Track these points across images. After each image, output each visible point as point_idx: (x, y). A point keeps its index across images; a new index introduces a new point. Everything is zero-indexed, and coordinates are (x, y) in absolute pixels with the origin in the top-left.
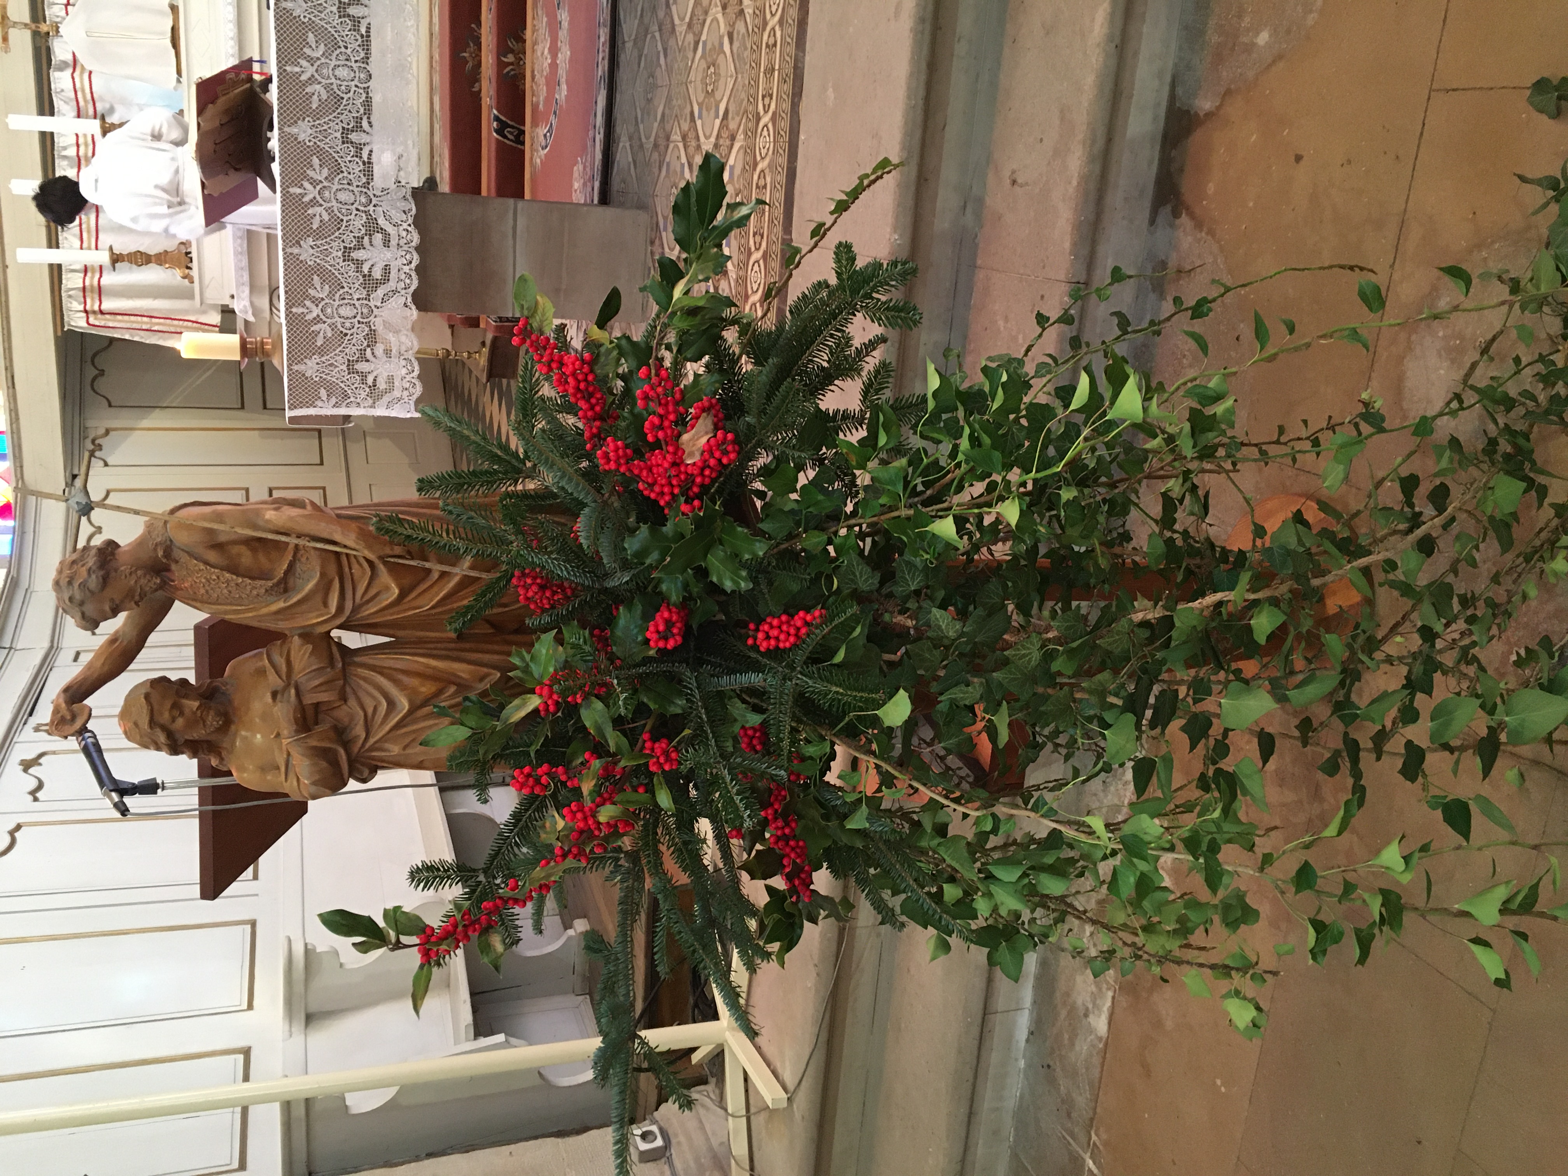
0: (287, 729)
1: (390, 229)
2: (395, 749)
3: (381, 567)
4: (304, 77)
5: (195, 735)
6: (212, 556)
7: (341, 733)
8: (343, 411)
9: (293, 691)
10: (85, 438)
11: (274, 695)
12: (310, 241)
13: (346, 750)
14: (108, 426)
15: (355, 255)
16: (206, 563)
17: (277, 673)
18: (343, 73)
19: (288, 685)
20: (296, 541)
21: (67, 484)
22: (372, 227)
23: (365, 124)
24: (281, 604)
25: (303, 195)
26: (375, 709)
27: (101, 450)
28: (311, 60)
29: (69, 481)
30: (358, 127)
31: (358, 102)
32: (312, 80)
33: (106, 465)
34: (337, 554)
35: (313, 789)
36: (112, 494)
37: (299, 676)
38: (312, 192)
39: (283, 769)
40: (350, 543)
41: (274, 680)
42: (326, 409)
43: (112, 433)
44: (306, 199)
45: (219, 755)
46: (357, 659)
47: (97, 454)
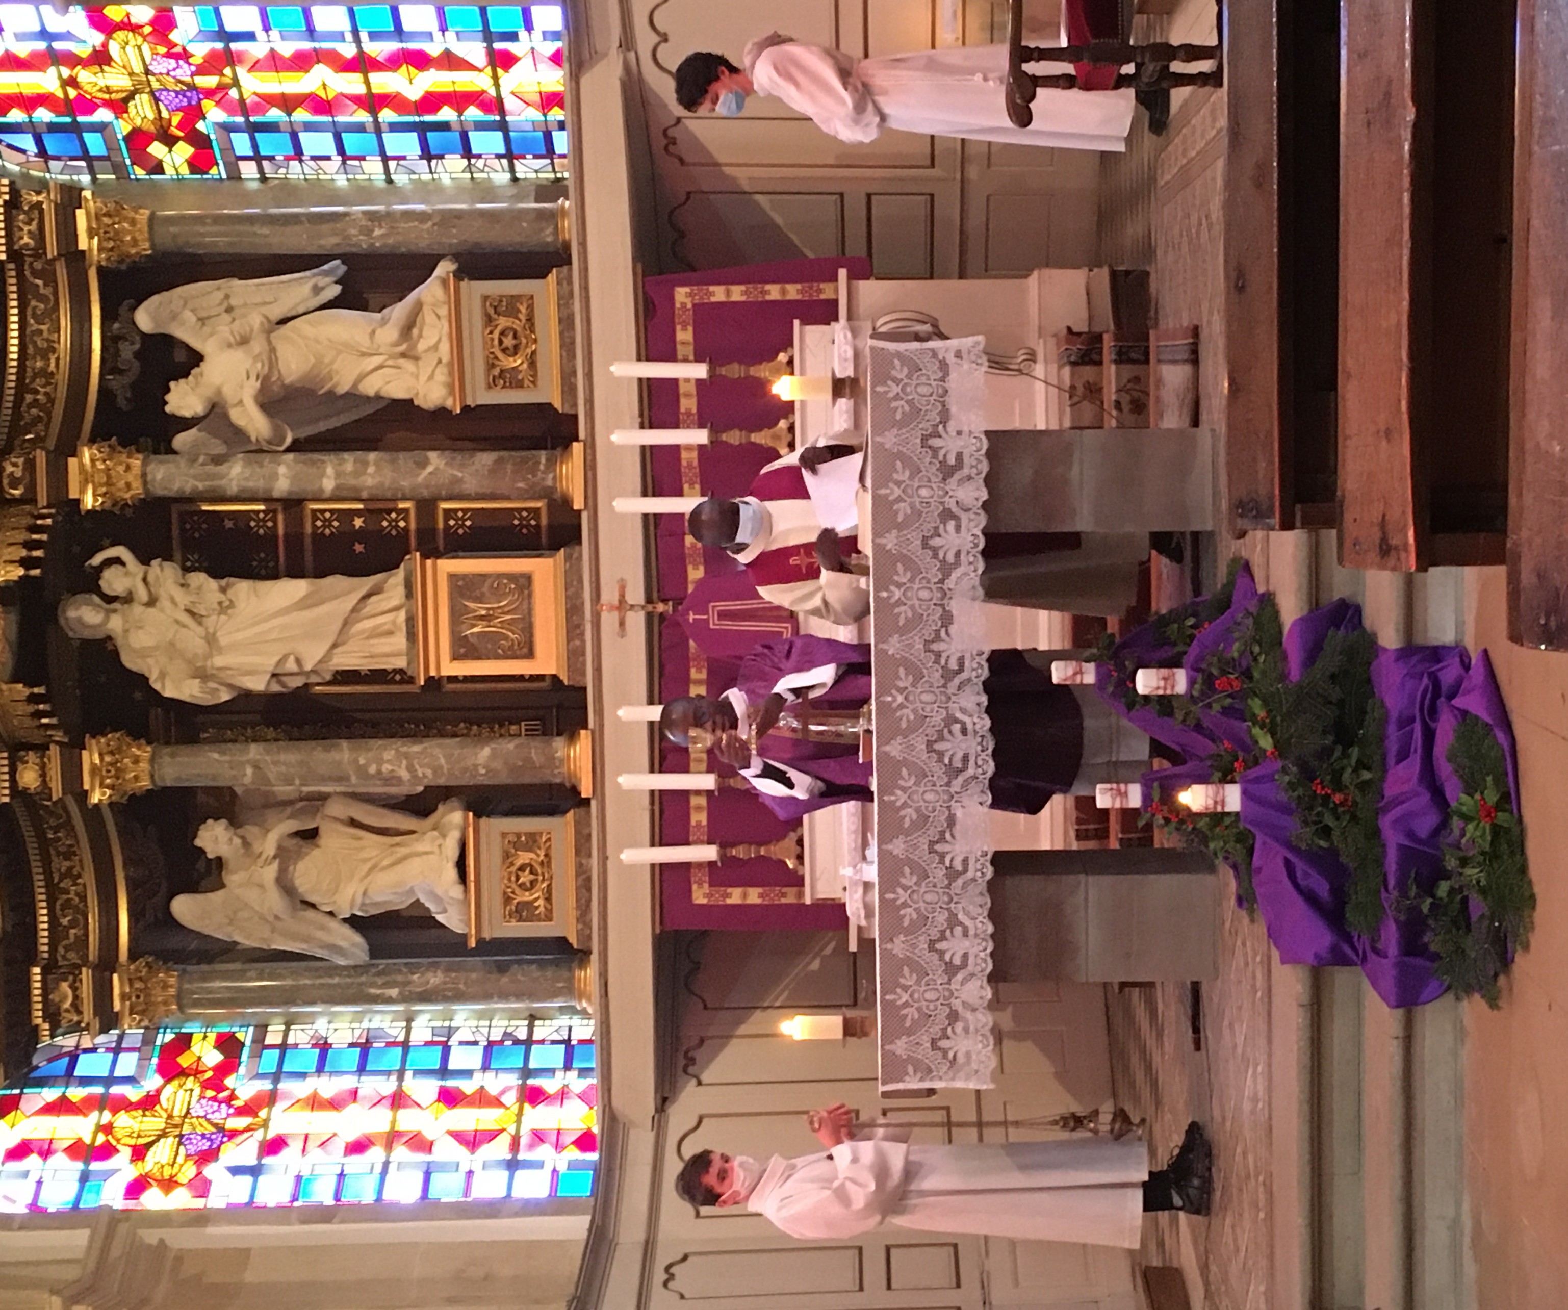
1: (967, 922)
4: (898, 804)
8: (927, 1085)
10: (677, 1049)
12: (902, 938)
14: (702, 1034)
15: (938, 946)
18: (929, 796)
21: (657, 1109)
22: (953, 922)
23: (948, 836)
25: (895, 900)
27: (694, 1063)
28: (904, 790)
29: (659, 1105)
30: (943, 839)
31: (943, 818)
32: (905, 805)
33: (700, 1083)
36: (705, 1121)
38: (903, 896)
42: (913, 1084)
43: (707, 1043)
44: (899, 902)
47: (691, 1070)
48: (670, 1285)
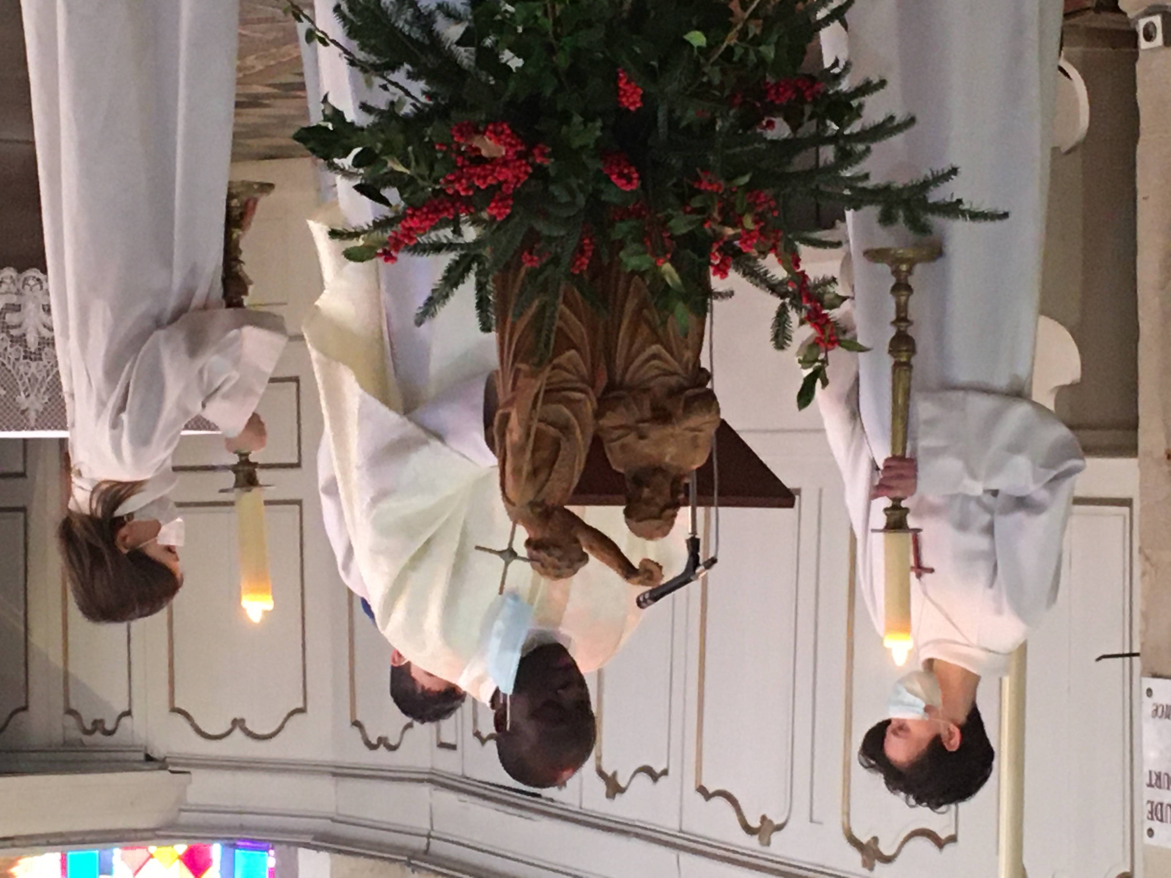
0: (669, 430)
2: (688, 354)
3: (556, 361)
5: (667, 491)
6: (542, 477)
7: (674, 393)
9: (641, 425)
10: (82, 744)
11: (642, 437)
12: (20, 398)
13: (686, 389)
14: (61, 711)
16: (547, 480)
17: (627, 435)
19: (637, 429)
20: (536, 420)
21: (161, 769)
24: (578, 431)
26: (657, 368)
27: (102, 721)
29: (156, 765)
33: (128, 713)
34: (546, 392)
35: (714, 412)
36: (179, 704)
37: (631, 421)
39: (697, 433)
40: (538, 384)
41: (631, 438)
43: (73, 705)
45: (683, 476)
46: (618, 378)
47: (109, 726)
48: (393, 742)
